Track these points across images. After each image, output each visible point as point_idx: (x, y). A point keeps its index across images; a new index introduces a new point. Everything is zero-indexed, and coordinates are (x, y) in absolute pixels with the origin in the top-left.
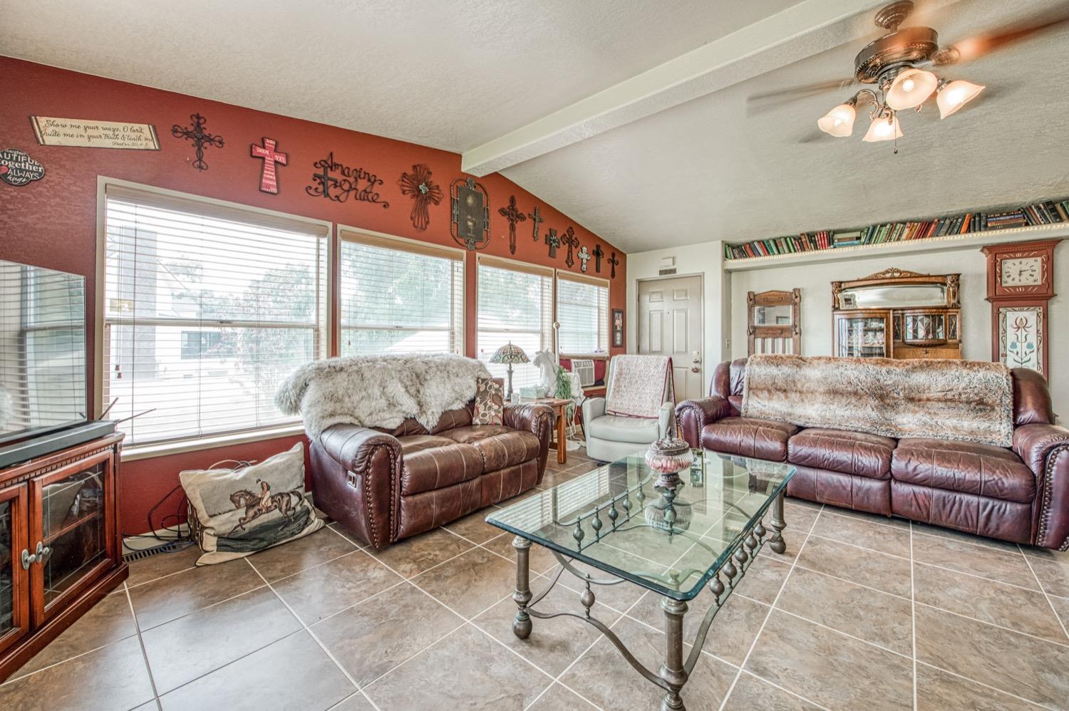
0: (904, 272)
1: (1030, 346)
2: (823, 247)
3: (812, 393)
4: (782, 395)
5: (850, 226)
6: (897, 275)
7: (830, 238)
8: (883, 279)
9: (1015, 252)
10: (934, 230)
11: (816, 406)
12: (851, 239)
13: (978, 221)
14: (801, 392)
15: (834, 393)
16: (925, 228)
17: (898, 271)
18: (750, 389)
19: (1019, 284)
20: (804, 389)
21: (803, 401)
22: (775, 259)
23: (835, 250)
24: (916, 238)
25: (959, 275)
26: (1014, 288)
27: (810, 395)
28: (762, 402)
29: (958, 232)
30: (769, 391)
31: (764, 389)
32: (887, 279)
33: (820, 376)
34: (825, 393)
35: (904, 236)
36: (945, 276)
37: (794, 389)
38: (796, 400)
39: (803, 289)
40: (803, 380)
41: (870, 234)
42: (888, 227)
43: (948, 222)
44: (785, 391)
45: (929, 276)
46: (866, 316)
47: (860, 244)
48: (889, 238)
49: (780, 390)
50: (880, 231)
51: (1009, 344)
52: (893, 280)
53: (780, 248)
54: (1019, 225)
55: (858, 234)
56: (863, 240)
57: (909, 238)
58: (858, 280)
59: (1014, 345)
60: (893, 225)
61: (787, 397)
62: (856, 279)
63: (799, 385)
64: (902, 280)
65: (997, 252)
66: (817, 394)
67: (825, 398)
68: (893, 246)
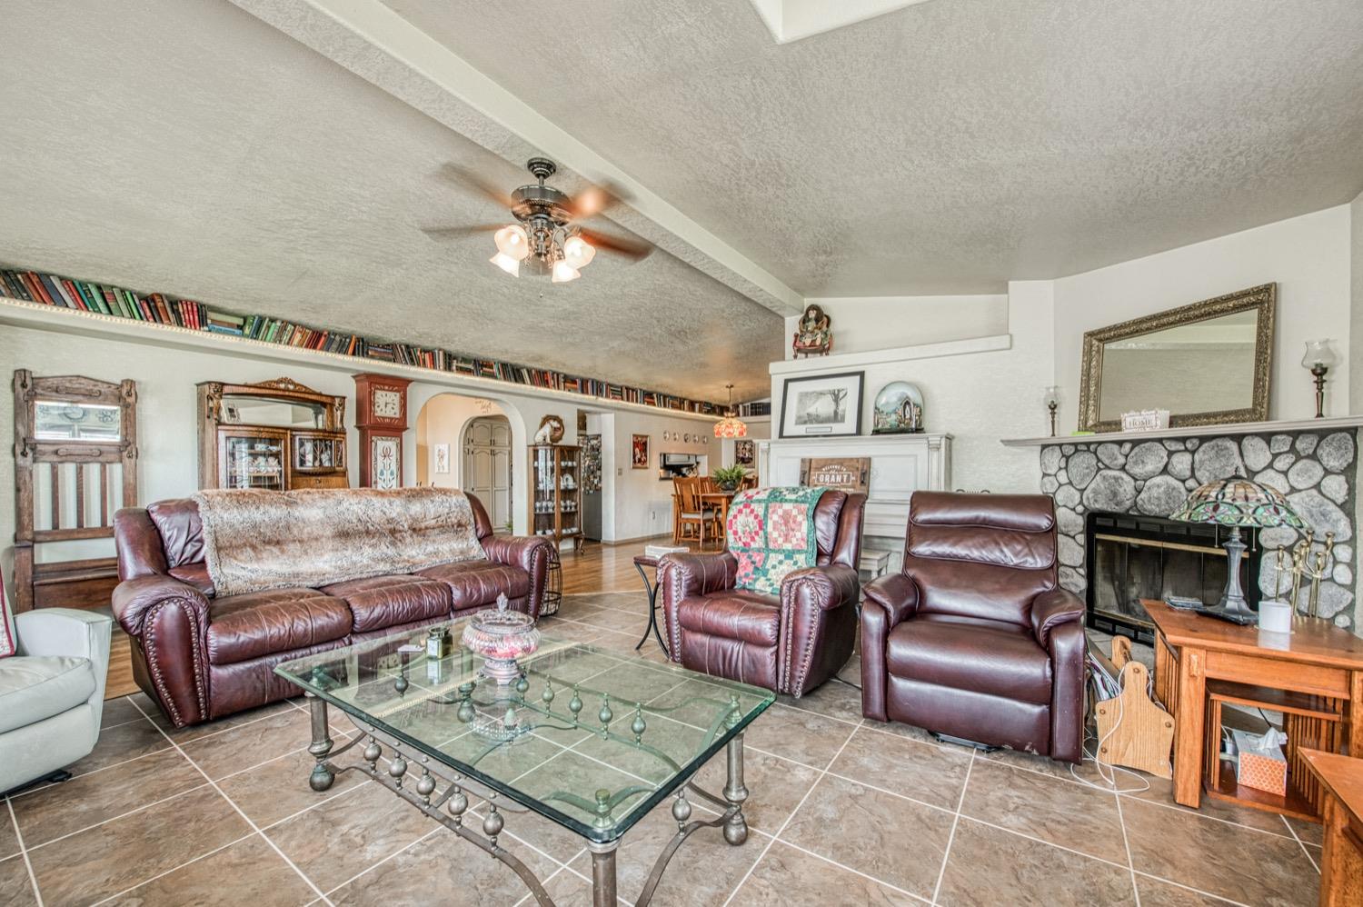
0: (298, 385)
1: (392, 474)
2: (191, 324)
3: (317, 539)
4: (275, 550)
5: (231, 306)
6: (291, 387)
7: (200, 315)
8: (276, 389)
9: (384, 385)
10: (324, 344)
11: (326, 557)
12: (231, 325)
13: (362, 346)
14: (301, 541)
15: (344, 535)
16: (316, 339)
17: (293, 383)
18: (219, 549)
19: (386, 415)
20: (305, 537)
21: (307, 554)
22: (102, 321)
23: (209, 334)
24: (307, 347)
25: (344, 398)
26: (384, 418)
27: (314, 544)
28: (249, 566)
29: (346, 353)
30: (254, 547)
31: (245, 545)
32: (280, 390)
33: (322, 516)
34: (333, 537)
35: (296, 341)
36: (333, 398)
37: (291, 537)
38: (298, 554)
39: (140, 383)
40: (301, 524)
41: (255, 326)
42: (279, 324)
43: (338, 338)
44: (278, 543)
45: (320, 394)
46: (255, 434)
47: (243, 335)
48: (278, 339)
49: (269, 542)
50: (269, 327)
51: (379, 472)
52: (287, 393)
53: (111, 304)
54: (389, 360)
55: (240, 322)
56: (247, 331)
57: (300, 345)
58: (245, 386)
59: (382, 473)
60: (285, 323)
61: (283, 552)
62: (242, 383)
63: (295, 531)
64: (296, 395)
65: (372, 382)
66: (324, 540)
67: (337, 543)
68: (282, 350)
